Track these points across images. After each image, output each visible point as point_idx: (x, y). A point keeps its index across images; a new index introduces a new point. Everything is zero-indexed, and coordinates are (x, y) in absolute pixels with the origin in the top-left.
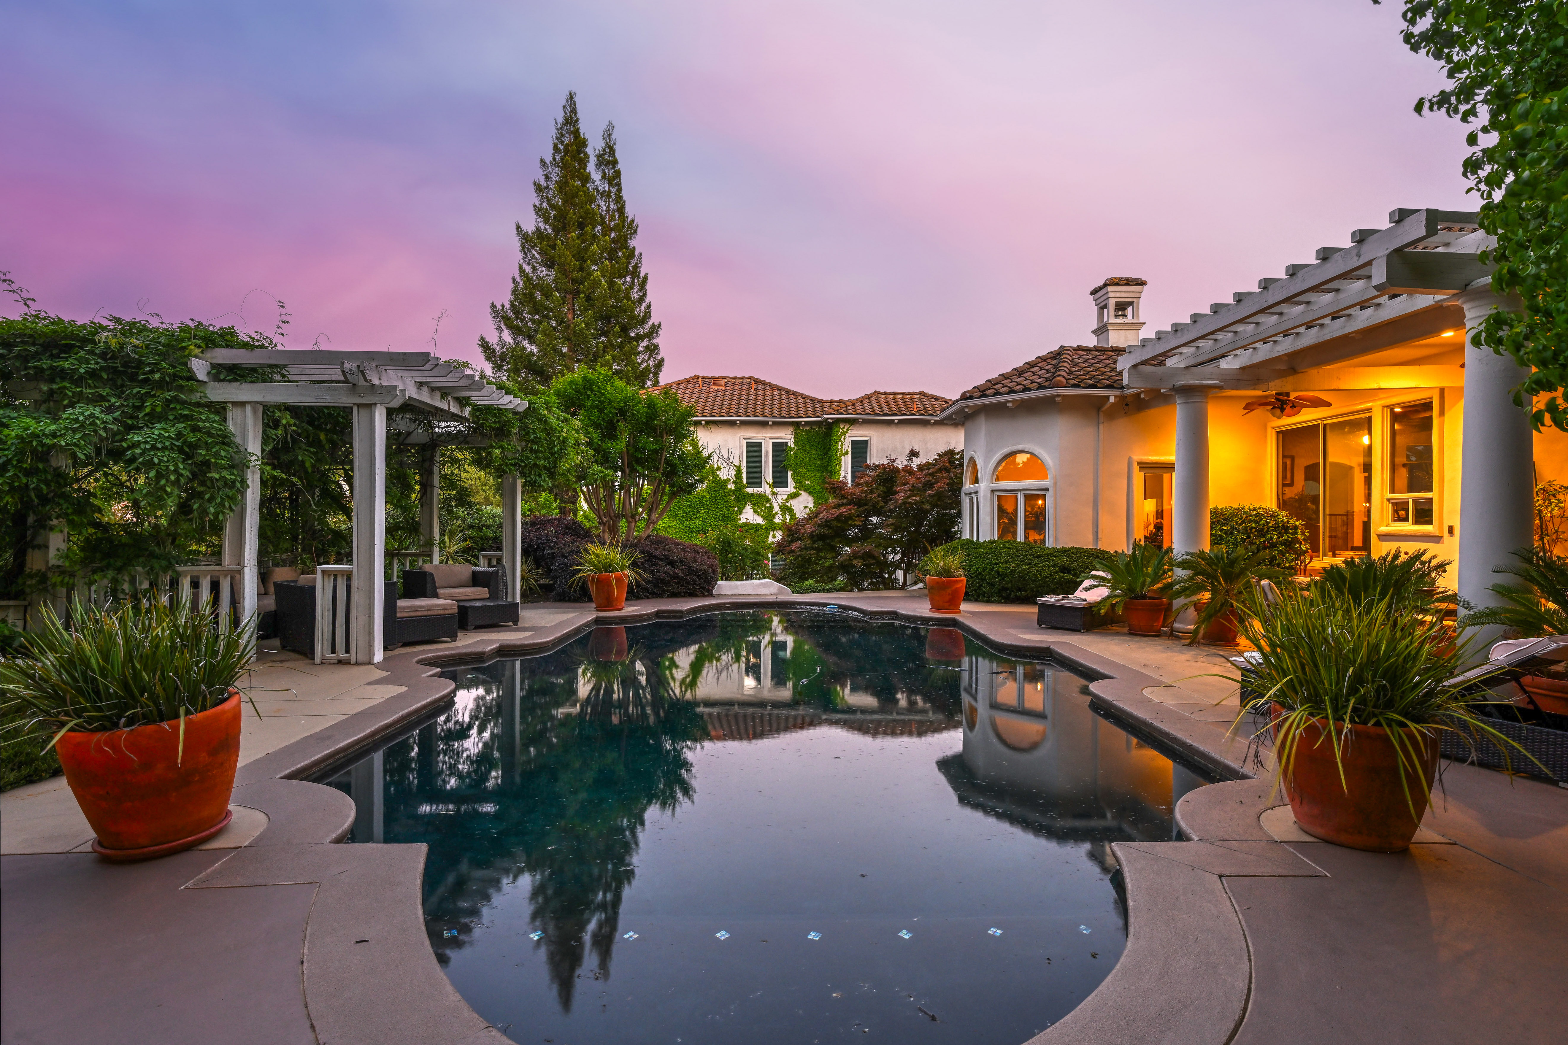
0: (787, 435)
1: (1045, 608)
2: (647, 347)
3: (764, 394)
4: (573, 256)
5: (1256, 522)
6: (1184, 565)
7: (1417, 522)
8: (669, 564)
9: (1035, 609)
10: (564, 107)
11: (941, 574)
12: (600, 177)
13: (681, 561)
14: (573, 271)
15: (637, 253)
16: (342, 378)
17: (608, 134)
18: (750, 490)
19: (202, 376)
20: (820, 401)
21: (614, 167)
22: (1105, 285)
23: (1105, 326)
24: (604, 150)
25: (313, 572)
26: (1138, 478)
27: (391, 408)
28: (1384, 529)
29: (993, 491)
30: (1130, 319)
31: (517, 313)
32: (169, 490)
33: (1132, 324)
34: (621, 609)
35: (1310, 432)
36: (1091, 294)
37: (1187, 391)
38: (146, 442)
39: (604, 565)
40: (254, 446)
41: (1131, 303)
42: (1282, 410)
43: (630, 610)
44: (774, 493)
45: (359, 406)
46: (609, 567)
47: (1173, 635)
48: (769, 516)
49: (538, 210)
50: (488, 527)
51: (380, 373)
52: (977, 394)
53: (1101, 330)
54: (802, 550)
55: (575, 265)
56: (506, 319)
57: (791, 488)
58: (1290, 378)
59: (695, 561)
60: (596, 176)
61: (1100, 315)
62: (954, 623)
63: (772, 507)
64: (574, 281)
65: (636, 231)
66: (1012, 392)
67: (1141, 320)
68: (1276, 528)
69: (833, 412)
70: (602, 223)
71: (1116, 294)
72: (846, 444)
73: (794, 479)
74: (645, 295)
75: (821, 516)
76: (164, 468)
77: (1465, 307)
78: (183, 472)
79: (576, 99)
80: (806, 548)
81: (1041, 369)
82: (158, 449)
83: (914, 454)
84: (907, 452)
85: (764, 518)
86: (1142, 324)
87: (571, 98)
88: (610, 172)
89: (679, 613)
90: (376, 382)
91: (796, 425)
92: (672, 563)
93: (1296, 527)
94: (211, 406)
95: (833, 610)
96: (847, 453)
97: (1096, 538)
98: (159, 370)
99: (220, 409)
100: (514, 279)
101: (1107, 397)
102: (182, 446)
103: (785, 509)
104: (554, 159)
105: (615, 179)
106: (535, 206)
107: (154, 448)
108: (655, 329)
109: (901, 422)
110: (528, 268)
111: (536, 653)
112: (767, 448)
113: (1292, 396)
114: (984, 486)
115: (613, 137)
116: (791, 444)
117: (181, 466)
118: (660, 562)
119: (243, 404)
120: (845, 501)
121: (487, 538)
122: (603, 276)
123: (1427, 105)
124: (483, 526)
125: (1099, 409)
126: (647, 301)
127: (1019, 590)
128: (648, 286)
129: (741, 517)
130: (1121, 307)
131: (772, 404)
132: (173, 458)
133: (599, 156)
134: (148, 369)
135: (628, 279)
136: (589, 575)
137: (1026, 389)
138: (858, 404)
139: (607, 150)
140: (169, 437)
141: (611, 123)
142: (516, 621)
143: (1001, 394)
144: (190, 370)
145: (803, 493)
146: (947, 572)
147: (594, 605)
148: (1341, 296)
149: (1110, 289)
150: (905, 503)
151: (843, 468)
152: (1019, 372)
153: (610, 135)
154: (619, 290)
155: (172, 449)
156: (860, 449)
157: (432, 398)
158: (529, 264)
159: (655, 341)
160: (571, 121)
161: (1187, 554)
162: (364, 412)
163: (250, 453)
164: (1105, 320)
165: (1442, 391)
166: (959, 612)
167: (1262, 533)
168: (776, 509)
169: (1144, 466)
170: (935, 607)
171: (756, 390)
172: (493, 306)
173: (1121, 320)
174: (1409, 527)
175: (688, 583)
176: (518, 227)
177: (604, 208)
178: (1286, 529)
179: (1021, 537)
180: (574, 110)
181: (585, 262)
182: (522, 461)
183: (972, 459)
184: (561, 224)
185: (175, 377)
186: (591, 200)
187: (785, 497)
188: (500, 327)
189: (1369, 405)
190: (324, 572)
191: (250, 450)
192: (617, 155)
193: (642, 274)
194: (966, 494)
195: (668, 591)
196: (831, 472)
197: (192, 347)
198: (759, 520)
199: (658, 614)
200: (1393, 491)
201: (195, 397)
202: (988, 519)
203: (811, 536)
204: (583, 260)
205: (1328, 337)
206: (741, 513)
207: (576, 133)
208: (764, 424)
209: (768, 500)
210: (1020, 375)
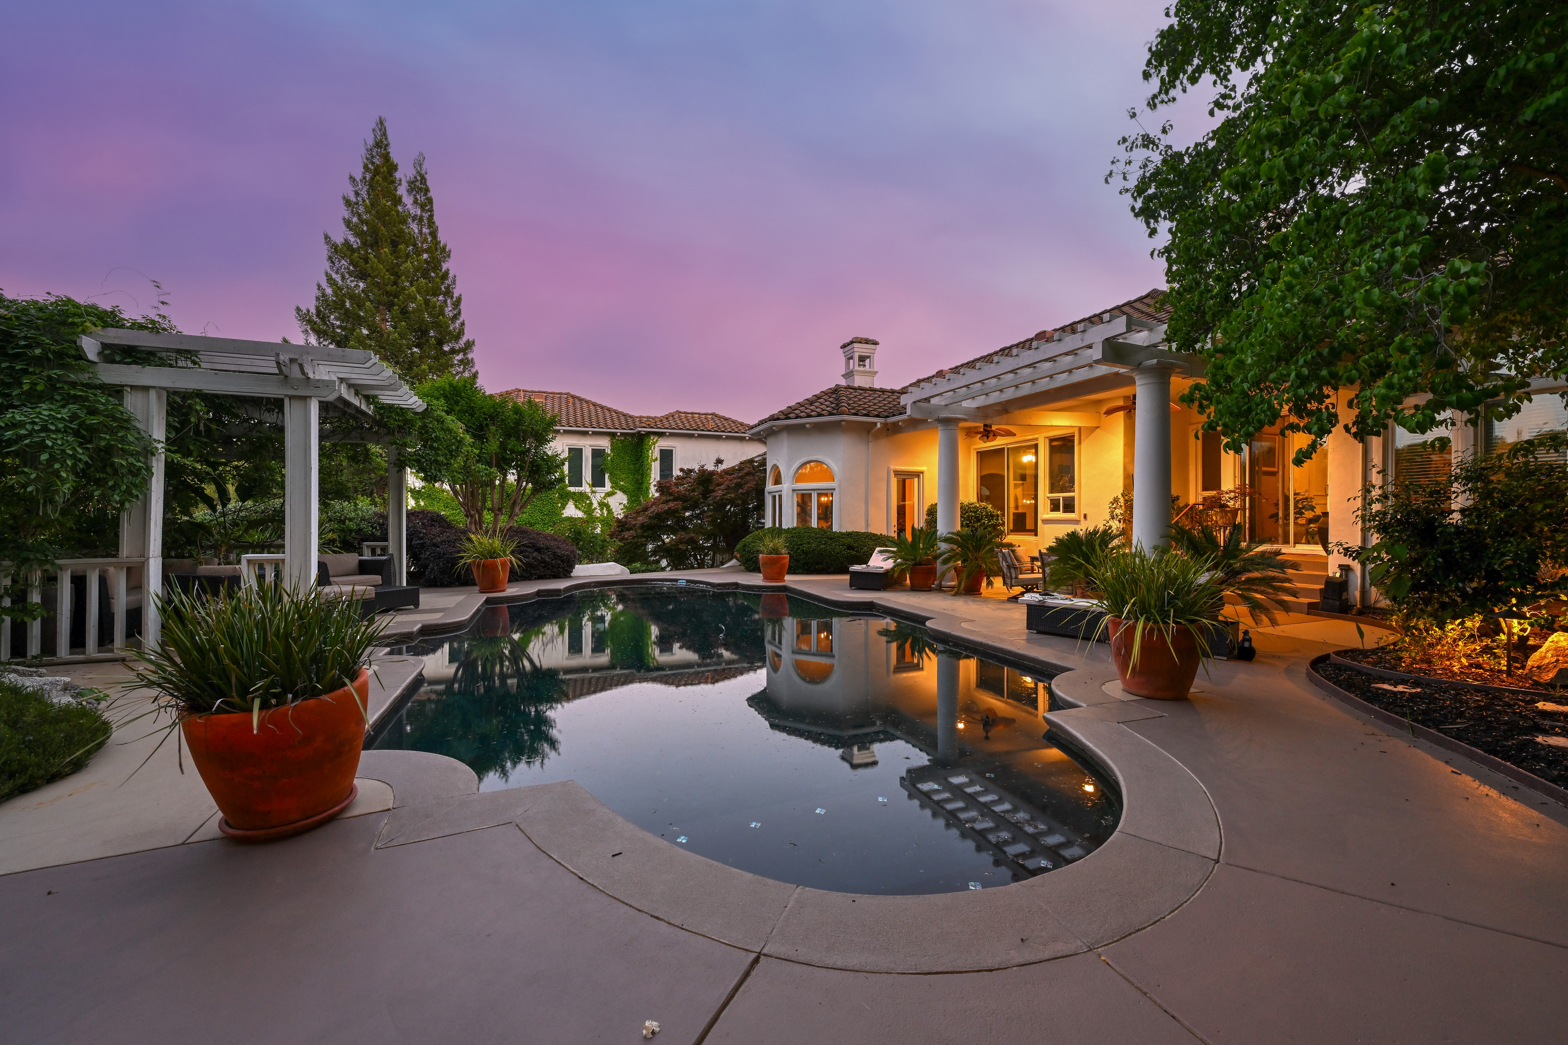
0: (604, 443)
1: (855, 575)
2: (461, 361)
3: (582, 409)
4: (387, 270)
5: (975, 512)
6: (946, 540)
7: (1064, 512)
8: (536, 550)
9: (847, 577)
10: (374, 130)
11: (771, 553)
12: (411, 202)
13: (547, 548)
14: (387, 285)
15: (451, 275)
16: (276, 371)
17: (419, 164)
18: (572, 489)
19: (92, 356)
20: (631, 417)
21: (425, 194)
22: (852, 342)
23: (852, 372)
24: (415, 177)
25: (239, 562)
26: (894, 482)
27: (327, 403)
28: (1046, 516)
29: (794, 490)
30: (867, 368)
31: (324, 318)
32: (64, 474)
33: (870, 372)
34: (504, 591)
35: (999, 452)
36: (841, 348)
37: (947, 422)
38: (34, 423)
39: (490, 552)
40: (159, 433)
41: (869, 357)
42: (988, 437)
43: (513, 590)
44: (593, 492)
45: (291, 397)
46: (493, 554)
47: (940, 589)
48: (589, 510)
49: (348, 223)
50: (350, 520)
51: (314, 366)
52: (782, 417)
53: (849, 375)
54: (634, 538)
55: (389, 279)
56: (310, 322)
57: (608, 487)
58: (1005, 416)
59: (559, 548)
60: (408, 200)
61: (848, 364)
62: (785, 589)
63: (591, 504)
64: (387, 293)
65: (449, 256)
66: (809, 416)
67: (875, 370)
68: (987, 516)
69: (643, 425)
70: (415, 245)
71: (859, 349)
72: (655, 453)
73: (611, 480)
74: (459, 313)
75: (652, 509)
76: (58, 452)
77: (1136, 378)
78: (82, 457)
79: (386, 124)
80: (637, 537)
81: (826, 401)
82: (51, 431)
83: (719, 461)
84: (714, 461)
85: (585, 512)
86: (876, 373)
87: (381, 123)
88: (421, 198)
89: (557, 592)
90: (311, 375)
91: (613, 435)
92: (538, 550)
93: (998, 516)
94: (105, 388)
95: (682, 584)
96: (656, 459)
97: (867, 525)
98: (39, 345)
99: (117, 391)
100: (319, 286)
101: (875, 424)
102: (78, 430)
103: (602, 505)
104: (365, 178)
105: (427, 205)
106: (344, 219)
107: (45, 429)
108: (469, 345)
109: (700, 436)
110: (337, 278)
111: (457, 631)
112: (587, 455)
113: (994, 428)
114: (786, 487)
115: (424, 167)
116: (608, 451)
117: (80, 451)
118: (528, 549)
119: (146, 389)
120: (671, 498)
121: (351, 531)
122: (419, 293)
123: (1156, 253)
124: (346, 518)
125: (868, 432)
126: (461, 319)
127: (817, 563)
128: (463, 306)
129: (564, 511)
130: (862, 359)
131: (590, 417)
132: (67, 441)
133: (411, 183)
134: (23, 343)
135: (441, 298)
136: (474, 562)
137: (820, 415)
138: (665, 420)
139: (419, 178)
140: (62, 419)
141: (421, 154)
142: (417, 605)
143: (801, 417)
144: (79, 349)
145: (618, 492)
146: (775, 551)
147: (477, 588)
148: (1057, 364)
149: (855, 345)
150: (722, 499)
151: (653, 472)
152: (810, 402)
153: (421, 165)
154: (435, 307)
155: (65, 431)
156: (667, 456)
157: (349, 395)
158: (337, 273)
159: (470, 356)
160: (381, 144)
161: (949, 533)
162: (297, 405)
163: (155, 440)
164: (851, 367)
165: (1080, 428)
166: (784, 581)
167: (978, 520)
168: (595, 505)
169: (897, 473)
170: (766, 578)
171: (574, 404)
172: (298, 309)
173: (862, 369)
174: (1060, 515)
175: (553, 567)
176: (327, 237)
177: (416, 231)
178: (992, 516)
179: (814, 523)
180: (384, 134)
181: (399, 277)
182: (423, 457)
183: (775, 468)
184: (371, 239)
185: (60, 355)
186: (404, 222)
187: (603, 495)
188: (307, 331)
189: (1036, 436)
190: (249, 561)
191: (155, 436)
192: (428, 183)
193: (456, 295)
194: (769, 493)
195: (535, 574)
196: (642, 475)
197: (88, 324)
198: (580, 514)
199: (539, 593)
200: (1051, 492)
201: (84, 377)
202: (790, 511)
203: (642, 526)
204: (397, 275)
205: (1038, 391)
206: (564, 508)
207: (386, 158)
208: (585, 434)
209: (588, 498)
210: (811, 404)
